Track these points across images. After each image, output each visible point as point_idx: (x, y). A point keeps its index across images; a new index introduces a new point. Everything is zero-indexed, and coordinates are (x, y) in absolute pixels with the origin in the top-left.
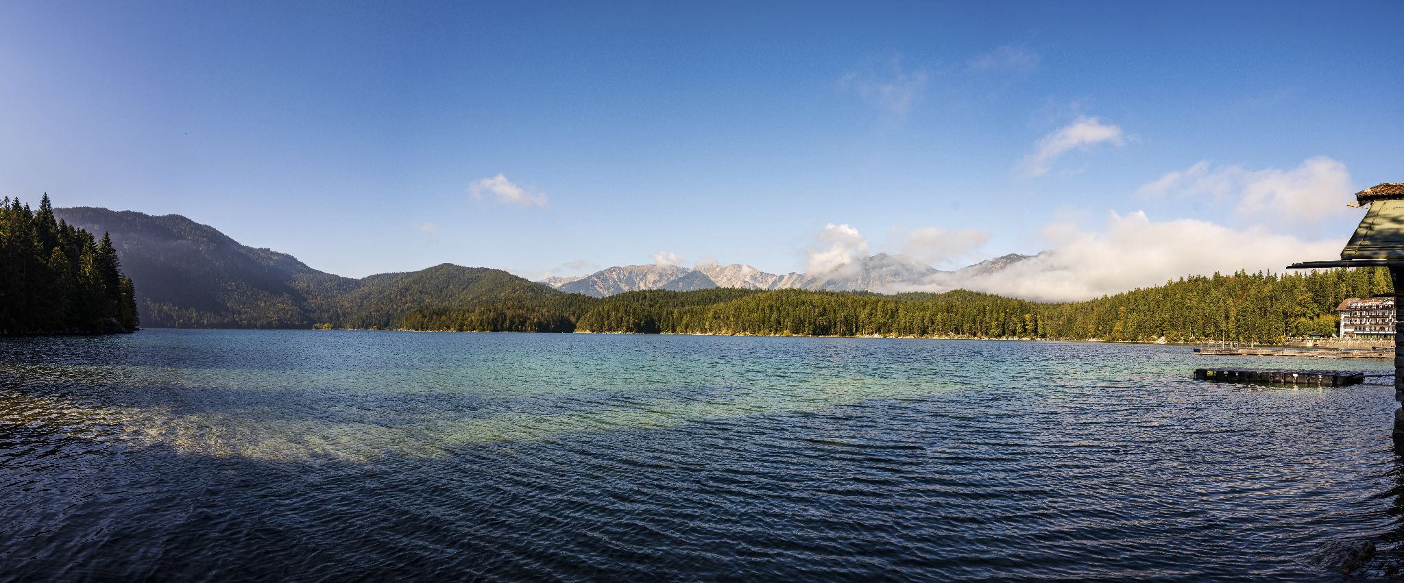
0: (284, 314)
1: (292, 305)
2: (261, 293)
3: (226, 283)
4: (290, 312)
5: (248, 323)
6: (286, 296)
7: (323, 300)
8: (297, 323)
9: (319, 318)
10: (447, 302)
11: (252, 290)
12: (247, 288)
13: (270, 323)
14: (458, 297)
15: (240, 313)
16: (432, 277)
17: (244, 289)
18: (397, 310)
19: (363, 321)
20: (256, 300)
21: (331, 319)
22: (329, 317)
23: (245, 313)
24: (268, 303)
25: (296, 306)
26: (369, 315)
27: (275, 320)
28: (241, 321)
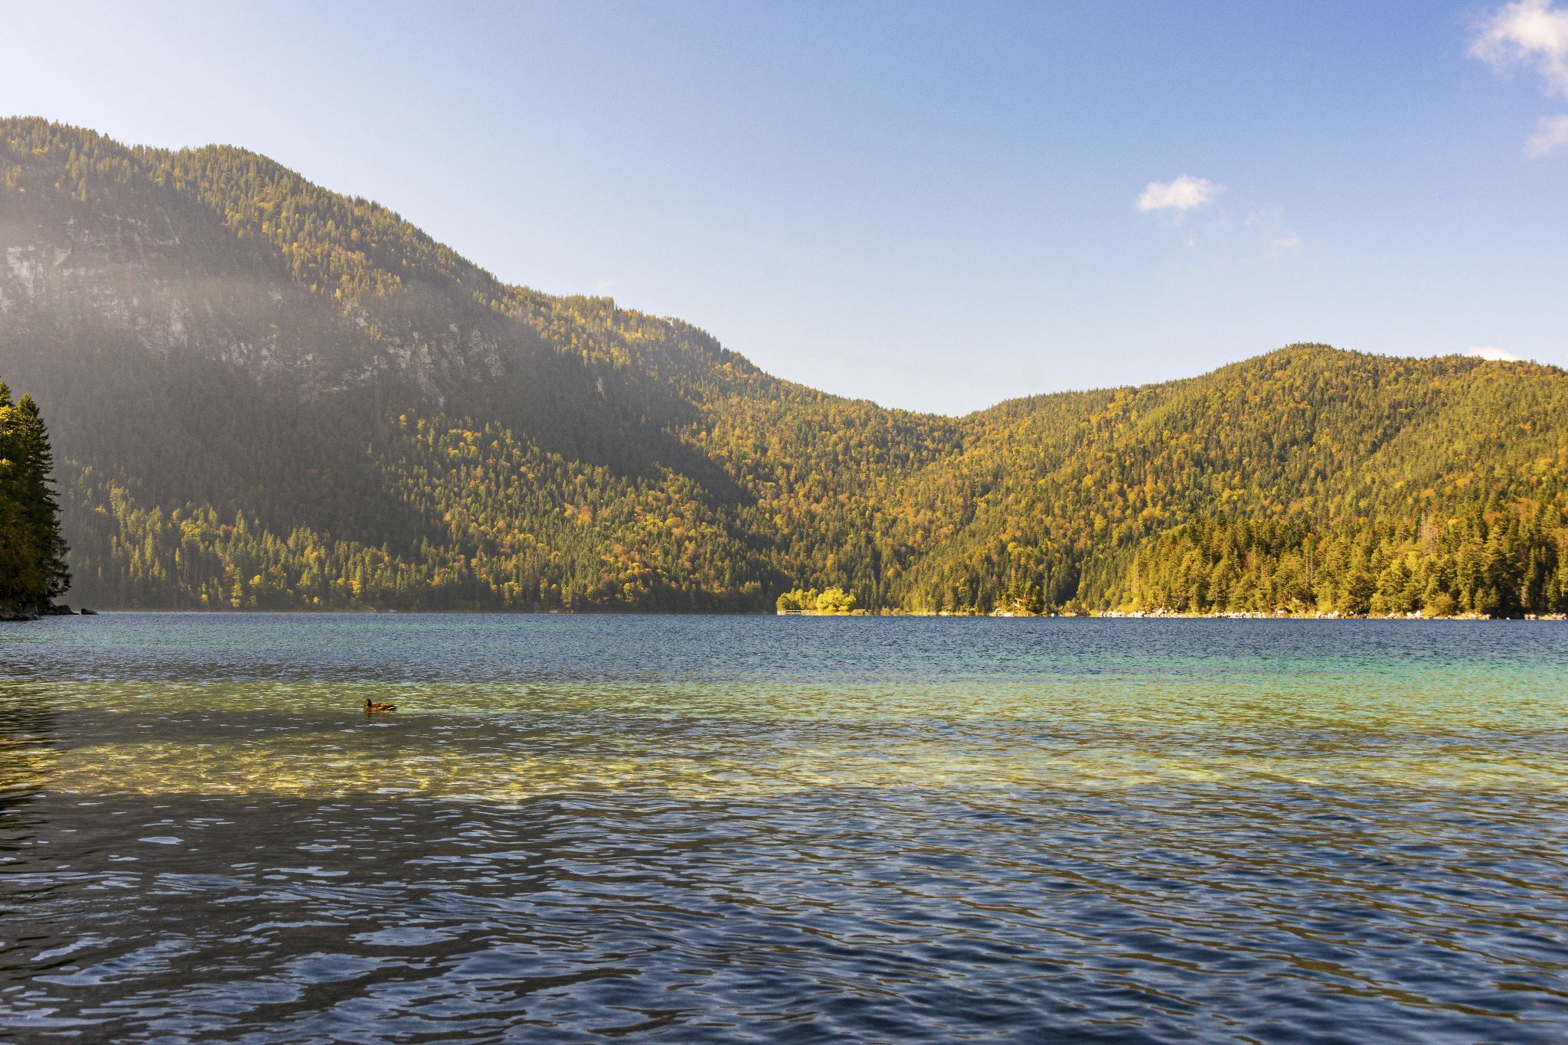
0: (666, 553)
1: (699, 518)
2: (578, 471)
3: (441, 431)
4: (691, 547)
5: (525, 589)
6: (674, 483)
7: (817, 501)
8: (717, 589)
9: (802, 569)
10: (1308, 500)
11: (544, 459)
12: (524, 452)
13: (613, 588)
14: (1354, 480)
15: (492, 548)
16: (1244, 402)
17: (509, 458)
18: (1106, 533)
19: (974, 581)
20: (558, 499)
21: (846, 568)
22: (841, 567)
23: (517, 549)
24: (605, 513)
25: (711, 523)
26: (995, 558)
27: (633, 579)
28: (497, 581)
